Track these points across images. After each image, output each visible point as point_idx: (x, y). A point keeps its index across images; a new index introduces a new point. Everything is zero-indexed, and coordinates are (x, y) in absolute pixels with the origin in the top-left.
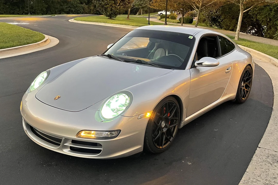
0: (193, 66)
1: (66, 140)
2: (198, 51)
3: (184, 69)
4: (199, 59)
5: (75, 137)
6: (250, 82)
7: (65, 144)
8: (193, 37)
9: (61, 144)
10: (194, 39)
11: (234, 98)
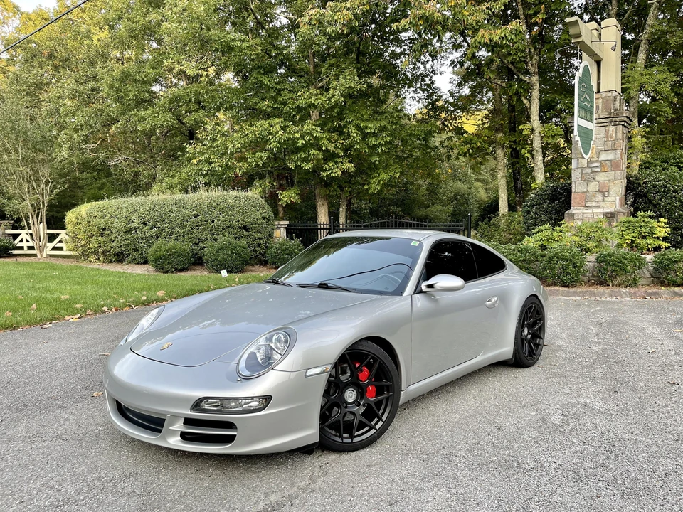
0: (418, 291)
1: (175, 417)
2: (427, 265)
3: (401, 295)
4: (428, 278)
5: (188, 413)
6: (540, 328)
7: (171, 428)
8: (418, 243)
9: (164, 429)
10: (421, 245)
11: (511, 357)
